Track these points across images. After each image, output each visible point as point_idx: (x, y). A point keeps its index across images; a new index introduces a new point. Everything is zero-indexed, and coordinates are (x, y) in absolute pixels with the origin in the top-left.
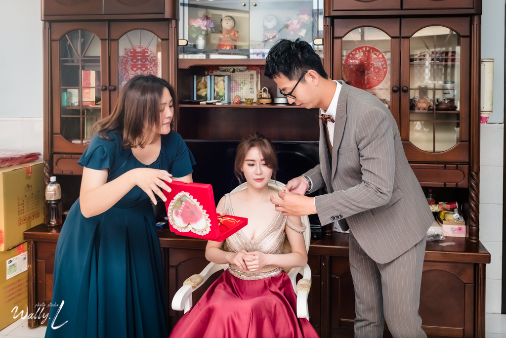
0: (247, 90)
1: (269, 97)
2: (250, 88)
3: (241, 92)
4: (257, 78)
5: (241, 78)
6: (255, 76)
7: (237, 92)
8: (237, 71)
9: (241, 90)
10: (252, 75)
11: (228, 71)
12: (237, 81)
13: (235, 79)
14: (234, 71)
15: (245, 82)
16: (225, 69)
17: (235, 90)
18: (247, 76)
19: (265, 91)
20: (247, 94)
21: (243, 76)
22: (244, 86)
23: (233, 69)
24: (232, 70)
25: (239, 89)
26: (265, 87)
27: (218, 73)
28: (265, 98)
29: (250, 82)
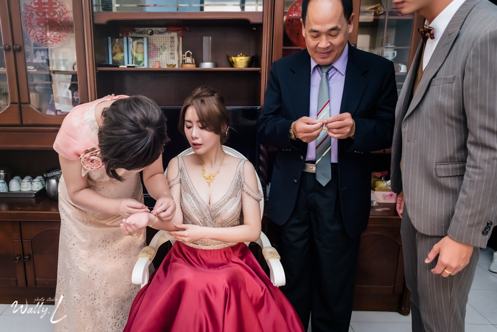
0: (167, 56)
1: (194, 62)
2: (171, 53)
3: (161, 58)
4: (179, 41)
5: (160, 41)
6: (176, 39)
7: (156, 58)
8: (156, 33)
9: (161, 56)
10: (172, 38)
11: (145, 33)
12: (156, 45)
13: (154, 43)
14: (152, 34)
15: (165, 46)
16: (142, 31)
17: (154, 56)
18: (167, 38)
19: (188, 55)
20: (167, 60)
21: (162, 39)
22: (164, 51)
23: (151, 31)
24: (149, 32)
25: (158, 54)
26: (189, 51)
27: (134, 35)
28: (189, 63)
29: (171, 46)
